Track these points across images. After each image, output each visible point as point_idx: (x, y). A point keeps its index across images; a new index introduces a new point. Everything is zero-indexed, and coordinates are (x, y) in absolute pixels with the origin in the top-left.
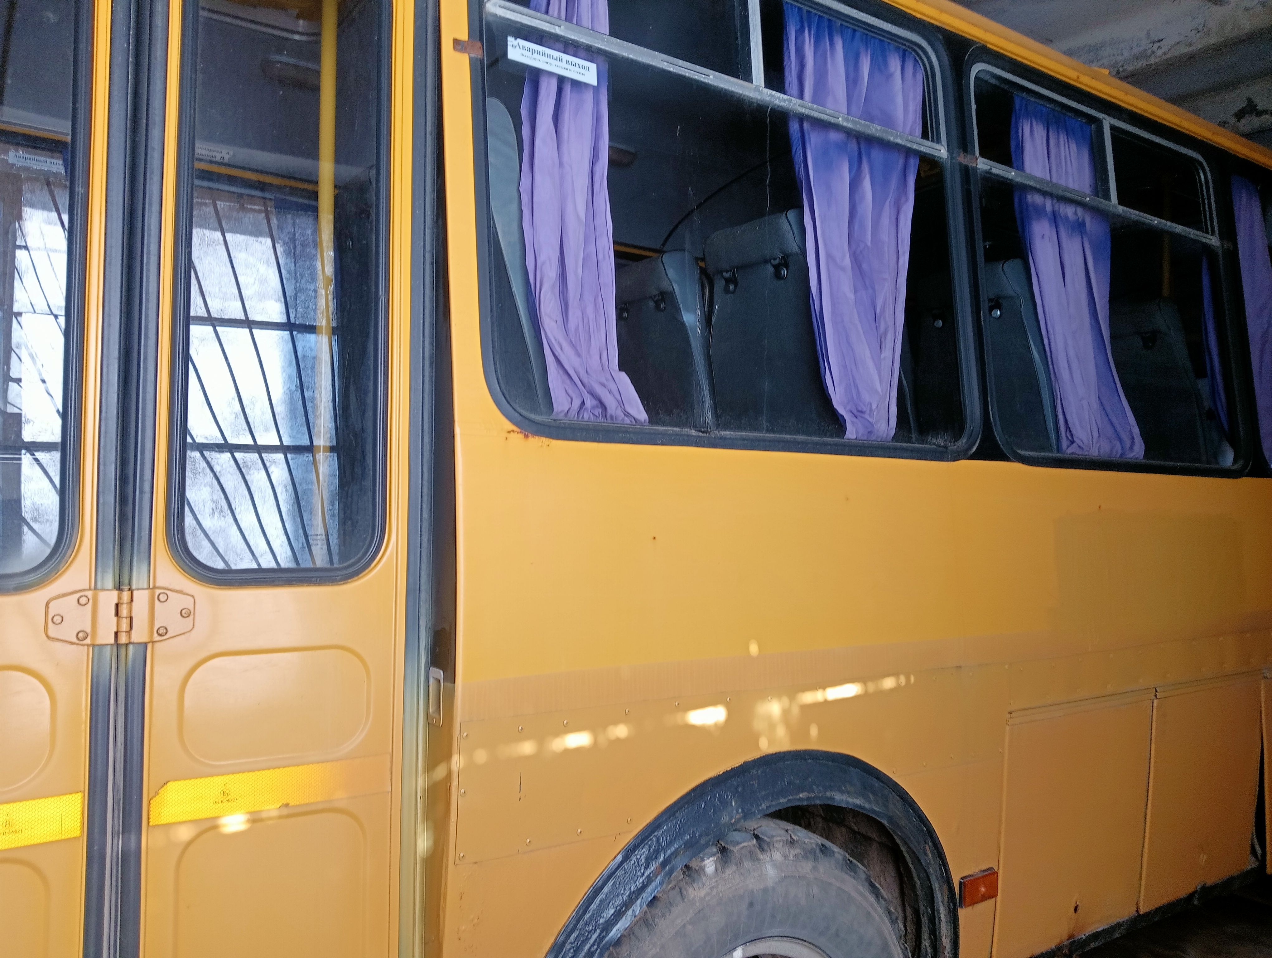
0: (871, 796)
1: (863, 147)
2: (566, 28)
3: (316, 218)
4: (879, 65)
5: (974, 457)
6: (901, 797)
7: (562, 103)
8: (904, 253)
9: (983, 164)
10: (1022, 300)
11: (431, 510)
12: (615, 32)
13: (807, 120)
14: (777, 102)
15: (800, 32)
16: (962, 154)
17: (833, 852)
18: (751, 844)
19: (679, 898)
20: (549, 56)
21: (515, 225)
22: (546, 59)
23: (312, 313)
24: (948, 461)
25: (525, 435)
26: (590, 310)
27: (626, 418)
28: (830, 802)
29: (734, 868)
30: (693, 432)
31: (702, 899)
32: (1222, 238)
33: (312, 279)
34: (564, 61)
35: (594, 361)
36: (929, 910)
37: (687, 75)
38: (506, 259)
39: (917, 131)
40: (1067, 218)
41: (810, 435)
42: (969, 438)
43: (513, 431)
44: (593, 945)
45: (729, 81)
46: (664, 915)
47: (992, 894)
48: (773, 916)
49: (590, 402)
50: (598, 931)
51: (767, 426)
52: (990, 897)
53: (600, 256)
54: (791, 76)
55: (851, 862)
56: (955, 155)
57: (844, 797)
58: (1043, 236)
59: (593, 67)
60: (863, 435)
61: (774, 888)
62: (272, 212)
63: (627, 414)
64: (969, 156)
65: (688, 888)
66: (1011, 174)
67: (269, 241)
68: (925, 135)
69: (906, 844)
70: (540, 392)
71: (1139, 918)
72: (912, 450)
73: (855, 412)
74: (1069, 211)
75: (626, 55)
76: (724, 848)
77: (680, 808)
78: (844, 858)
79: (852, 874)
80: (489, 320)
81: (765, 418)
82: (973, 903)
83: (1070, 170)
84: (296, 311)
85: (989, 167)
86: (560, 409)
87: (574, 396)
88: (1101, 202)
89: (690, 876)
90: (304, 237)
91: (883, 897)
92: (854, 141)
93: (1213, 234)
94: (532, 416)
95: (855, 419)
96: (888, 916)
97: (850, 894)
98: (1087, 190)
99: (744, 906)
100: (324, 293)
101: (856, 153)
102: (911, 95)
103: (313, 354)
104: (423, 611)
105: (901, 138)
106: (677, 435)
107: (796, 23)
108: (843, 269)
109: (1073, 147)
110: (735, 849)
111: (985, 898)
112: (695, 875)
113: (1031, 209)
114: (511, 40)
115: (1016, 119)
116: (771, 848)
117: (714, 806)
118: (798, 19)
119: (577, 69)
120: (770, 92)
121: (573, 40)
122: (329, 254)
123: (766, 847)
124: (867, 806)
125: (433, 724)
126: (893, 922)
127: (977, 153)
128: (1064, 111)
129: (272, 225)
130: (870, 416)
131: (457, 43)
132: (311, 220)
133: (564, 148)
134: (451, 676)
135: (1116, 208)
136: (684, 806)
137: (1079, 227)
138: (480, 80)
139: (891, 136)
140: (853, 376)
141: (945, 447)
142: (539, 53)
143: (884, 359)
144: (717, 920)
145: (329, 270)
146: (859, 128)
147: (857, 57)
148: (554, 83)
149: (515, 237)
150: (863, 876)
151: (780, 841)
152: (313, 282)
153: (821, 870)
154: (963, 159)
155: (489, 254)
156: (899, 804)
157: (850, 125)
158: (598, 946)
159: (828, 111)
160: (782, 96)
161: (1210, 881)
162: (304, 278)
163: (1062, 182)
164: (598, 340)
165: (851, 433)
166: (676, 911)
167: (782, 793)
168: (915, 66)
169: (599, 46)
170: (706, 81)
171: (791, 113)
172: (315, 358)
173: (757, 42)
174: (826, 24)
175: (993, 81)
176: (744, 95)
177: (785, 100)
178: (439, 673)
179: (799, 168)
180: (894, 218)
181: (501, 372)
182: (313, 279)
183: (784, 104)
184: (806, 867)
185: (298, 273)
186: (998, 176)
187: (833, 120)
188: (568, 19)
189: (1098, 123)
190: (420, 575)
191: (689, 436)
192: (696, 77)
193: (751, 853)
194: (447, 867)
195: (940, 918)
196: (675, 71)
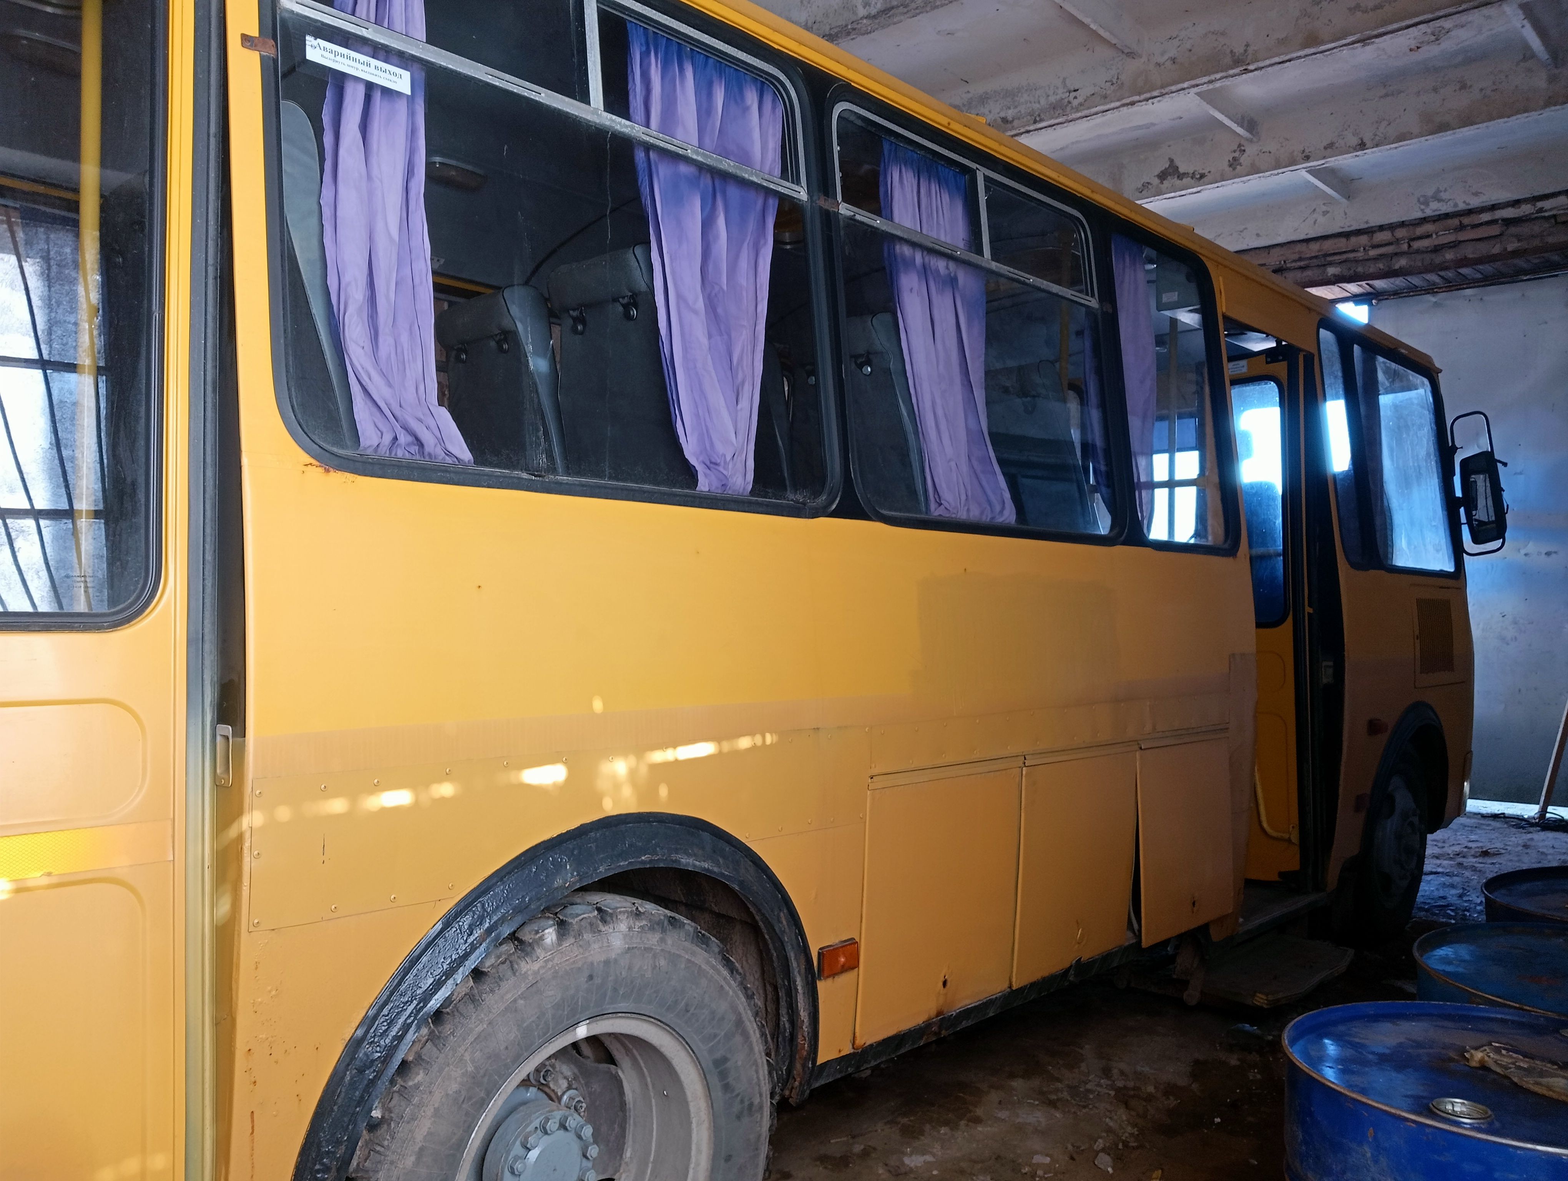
0: (721, 860)
1: (717, 182)
2: (375, 31)
3: (77, 235)
4: (735, 96)
5: (835, 514)
6: (754, 863)
7: (371, 110)
8: (763, 299)
9: (845, 210)
10: (891, 356)
11: (215, 551)
12: (432, 39)
13: (654, 150)
14: (618, 127)
15: (645, 55)
16: (822, 198)
17: (684, 924)
18: (591, 915)
19: (509, 973)
20: (354, 60)
21: (315, 242)
22: (351, 63)
23: (72, 351)
24: (806, 517)
25: (325, 468)
26: (404, 338)
27: (447, 458)
28: (675, 866)
29: (572, 940)
30: (525, 475)
31: (536, 973)
32: (1101, 301)
33: (71, 308)
34: (373, 66)
35: (410, 395)
36: (786, 983)
37: (515, 91)
38: (304, 277)
39: (776, 170)
40: (937, 271)
41: (658, 484)
42: (829, 495)
43: (311, 464)
44: (410, 1016)
45: (564, 101)
46: (492, 991)
47: (853, 965)
48: (615, 990)
49: (404, 438)
50: (415, 1002)
51: (609, 473)
52: (853, 968)
53: (417, 281)
54: (636, 102)
55: (703, 935)
56: (815, 198)
57: (691, 861)
58: (911, 290)
59: (406, 75)
60: (717, 488)
61: (616, 960)
62: (17, 223)
63: (449, 453)
64: (830, 200)
65: (520, 962)
66: (878, 222)
67: (13, 259)
68: (784, 175)
69: (759, 911)
70: (345, 424)
71: (1013, 994)
72: (768, 505)
73: (708, 463)
74: (941, 265)
75: (445, 64)
76: (562, 921)
77: (509, 873)
78: (697, 932)
79: (704, 946)
80: (282, 341)
81: (607, 464)
82: (833, 975)
83: (941, 222)
84: (51, 347)
85: (853, 214)
86: (368, 443)
87: (384, 430)
88: (974, 258)
89: (522, 950)
90: (60, 255)
91: (737, 971)
92: (709, 176)
93: (1093, 296)
94: (335, 450)
95: (708, 471)
96: (744, 991)
97: (700, 966)
98: (961, 245)
99: (583, 979)
100: (87, 327)
101: (710, 189)
102: (771, 131)
103: (73, 399)
104: (207, 663)
105: (757, 176)
106: (505, 477)
107: (641, 44)
108: (696, 312)
109: (946, 197)
110: (574, 921)
111: (846, 969)
112: (529, 949)
113: (899, 260)
114: (309, 40)
115: (885, 166)
116: (614, 919)
117: (547, 870)
118: (643, 41)
119: (387, 75)
120: (609, 116)
121: (383, 45)
122: (94, 278)
123: (608, 919)
124: (716, 869)
125: (222, 786)
126: (749, 997)
127: (839, 198)
128: (935, 159)
129: (17, 239)
130: (724, 468)
131: (246, 40)
132: (69, 238)
133: (374, 160)
134: (241, 731)
135: (989, 264)
136: (513, 871)
137: (952, 281)
138: (272, 80)
139: (746, 173)
140: (706, 426)
141: (804, 504)
142: (342, 56)
143: (741, 409)
144: (552, 994)
145: (95, 297)
146: (709, 162)
147: (710, 85)
148: (361, 90)
149: (315, 254)
150: (717, 950)
151: (624, 912)
152: (73, 313)
153: (670, 942)
154: (823, 203)
155: (282, 270)
156: (752, 869)
157: (700, 158)
158: (415, 1018)
159: (675, 142)
160: (624, 121)
161: (1086, 956)
162: (61, 307)
163: (934, 234)
164: (414, 370)
165: (704, 484)
166: (505, 985)
167: (622, 855)
168: (774, 101)
169: (413, 53)
170: (537, 99)
171: (634, 141)
172: (75, 404)
173: (595, 62)
174: (675, 48)
175: (859, 122)
176: (581, 117)
177: (627, 127)
178: (227, 730)
179: (645, 200)
180: (753, 262)
181: (296, 401)
182: (73, 309)
183: (626, 131)
184: (653, 939)
185: (54, 300)
186: (862, 223)
187: (681, 152)
188: (378, 22)
189: (973, 173)
190: (203, 623)
191: (520, 478)
192: (526, 93)
193: (591, 924)
194: (239, 935)
195: (797, 990)
196: (501, 85)
